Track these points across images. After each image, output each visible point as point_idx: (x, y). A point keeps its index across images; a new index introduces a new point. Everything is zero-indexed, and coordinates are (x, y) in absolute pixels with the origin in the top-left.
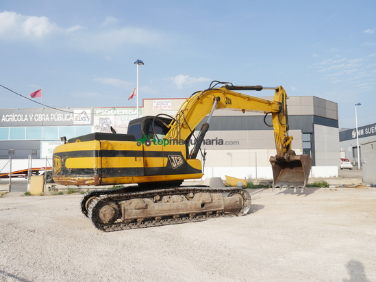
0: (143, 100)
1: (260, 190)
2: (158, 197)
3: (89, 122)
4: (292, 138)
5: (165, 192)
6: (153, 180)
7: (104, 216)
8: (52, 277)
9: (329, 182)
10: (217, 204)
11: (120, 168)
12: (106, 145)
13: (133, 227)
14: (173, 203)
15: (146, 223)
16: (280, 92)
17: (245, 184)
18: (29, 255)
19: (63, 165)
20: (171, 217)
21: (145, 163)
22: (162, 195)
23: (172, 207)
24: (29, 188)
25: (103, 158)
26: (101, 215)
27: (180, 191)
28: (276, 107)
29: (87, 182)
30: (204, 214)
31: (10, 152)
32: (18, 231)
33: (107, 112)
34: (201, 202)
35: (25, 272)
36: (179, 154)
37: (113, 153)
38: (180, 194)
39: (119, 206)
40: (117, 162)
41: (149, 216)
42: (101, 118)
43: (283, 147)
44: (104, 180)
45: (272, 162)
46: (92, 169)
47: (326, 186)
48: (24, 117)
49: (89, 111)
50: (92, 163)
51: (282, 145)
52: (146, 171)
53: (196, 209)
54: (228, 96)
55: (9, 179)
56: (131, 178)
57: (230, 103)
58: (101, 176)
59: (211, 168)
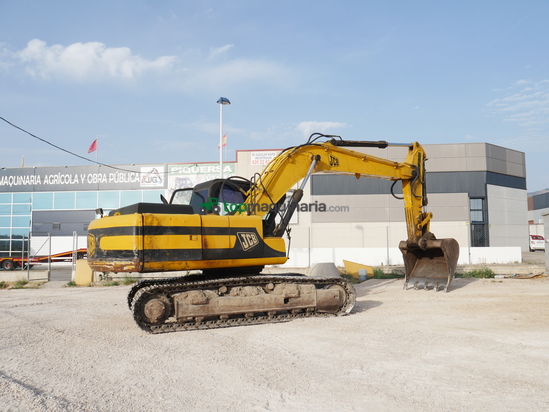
0: (237, 151)
1: (391, 280)
2: (224, 289)
3: (162, 185)
4: (431, 216)
5: (234, 282)
6: (216, 266)
7: (151, 312)
8: (65, 385)
9: (494, 270)
10: (306, 299)
11: (169, 250)
12: (150, 219)
13: (189, 328)
14: (246, 297)
15: (207, 323)
16: (415, 150)
17: (371, 272)
18: (46, 360)
19: (97, 246)
20: (242, 315)
21: (204, 243)
22: (229, 286)
23: (244, 302)
24: (74, 276)
25: (146, 236)
26: (147, 312)
27: (255, 280)
28: (407, 172)
29: (125, 268)
30: (289, 312)
31: (54, 227)
32: (43, 331)
33: (186, 170)
34: (283, 296)
35: (35, 378)
36: (253, 230)
37: (160, 230)
38: (256, 285)
39: (172, 300)
40: (164, 242)
41: (211, 314)
42: (178, 179)
43: (416, 229)
44: (147, 265)
45: (402, 249)
46: (131, 251)
47: (490, 275)
48: (73, 178)
49: (161, 169)
50: (131, 243)
51: (416, 226)
52: (205, 253)
53: (277, 305)
54: (335, 154)
55: (48, 264)
56: (184, 263)
57: (337, 164)
58: (142, 260)
59: (331, 249)
